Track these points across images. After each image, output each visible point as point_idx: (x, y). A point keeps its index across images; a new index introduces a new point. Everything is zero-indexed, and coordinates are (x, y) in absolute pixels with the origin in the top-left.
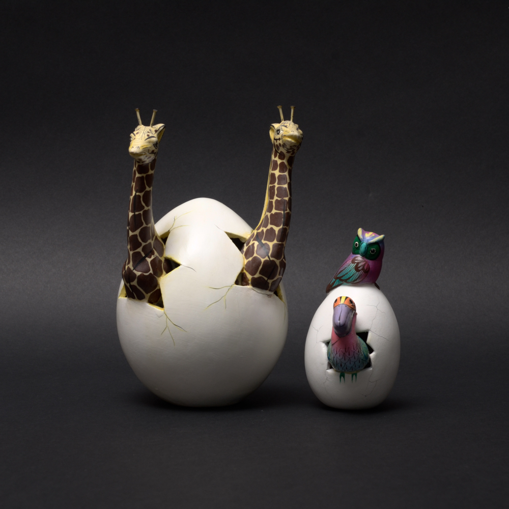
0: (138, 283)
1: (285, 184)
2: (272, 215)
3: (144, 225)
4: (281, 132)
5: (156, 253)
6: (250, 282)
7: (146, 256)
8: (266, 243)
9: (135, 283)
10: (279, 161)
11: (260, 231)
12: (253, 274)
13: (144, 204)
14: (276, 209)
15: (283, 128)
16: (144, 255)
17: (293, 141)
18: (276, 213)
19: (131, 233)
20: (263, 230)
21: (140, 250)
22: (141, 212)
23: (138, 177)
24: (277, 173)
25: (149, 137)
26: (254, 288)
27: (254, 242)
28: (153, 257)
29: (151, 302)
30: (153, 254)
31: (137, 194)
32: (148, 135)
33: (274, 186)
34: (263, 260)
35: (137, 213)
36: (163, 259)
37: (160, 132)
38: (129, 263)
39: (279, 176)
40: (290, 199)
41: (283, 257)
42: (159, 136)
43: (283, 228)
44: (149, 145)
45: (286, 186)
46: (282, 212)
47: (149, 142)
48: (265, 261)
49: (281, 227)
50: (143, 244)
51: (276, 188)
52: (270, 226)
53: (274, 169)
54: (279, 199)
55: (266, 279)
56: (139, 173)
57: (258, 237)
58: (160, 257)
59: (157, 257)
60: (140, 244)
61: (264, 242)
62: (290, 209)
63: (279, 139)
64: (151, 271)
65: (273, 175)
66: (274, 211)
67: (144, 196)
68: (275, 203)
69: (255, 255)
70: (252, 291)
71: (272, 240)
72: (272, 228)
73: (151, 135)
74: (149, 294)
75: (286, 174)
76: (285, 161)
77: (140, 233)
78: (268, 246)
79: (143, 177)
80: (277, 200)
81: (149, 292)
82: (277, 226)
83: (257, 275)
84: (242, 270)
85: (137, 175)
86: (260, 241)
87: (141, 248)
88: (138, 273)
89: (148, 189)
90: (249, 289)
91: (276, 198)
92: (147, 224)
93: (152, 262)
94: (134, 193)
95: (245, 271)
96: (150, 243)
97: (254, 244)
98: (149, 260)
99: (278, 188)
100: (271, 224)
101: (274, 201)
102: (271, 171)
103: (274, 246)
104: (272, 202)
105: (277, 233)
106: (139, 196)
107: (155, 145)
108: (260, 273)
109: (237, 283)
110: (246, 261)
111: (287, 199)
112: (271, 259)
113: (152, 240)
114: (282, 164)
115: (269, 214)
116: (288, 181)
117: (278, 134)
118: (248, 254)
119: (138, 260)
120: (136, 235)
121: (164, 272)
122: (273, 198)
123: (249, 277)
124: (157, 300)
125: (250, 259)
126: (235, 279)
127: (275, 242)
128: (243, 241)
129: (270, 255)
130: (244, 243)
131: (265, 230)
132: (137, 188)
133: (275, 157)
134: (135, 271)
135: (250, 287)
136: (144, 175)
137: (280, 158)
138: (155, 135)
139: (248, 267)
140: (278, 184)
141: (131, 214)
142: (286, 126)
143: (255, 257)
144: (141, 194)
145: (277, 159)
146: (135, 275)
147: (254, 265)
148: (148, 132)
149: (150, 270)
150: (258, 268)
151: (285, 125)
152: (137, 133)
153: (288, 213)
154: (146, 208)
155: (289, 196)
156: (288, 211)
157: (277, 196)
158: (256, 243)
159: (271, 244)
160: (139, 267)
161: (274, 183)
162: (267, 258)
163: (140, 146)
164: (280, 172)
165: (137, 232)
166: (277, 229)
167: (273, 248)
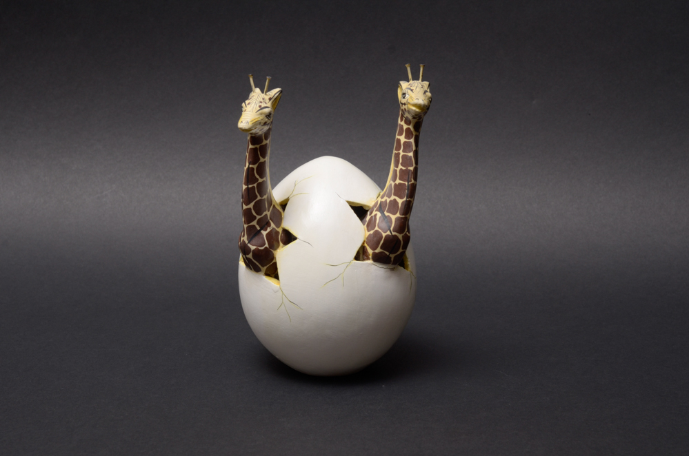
0: (253, 256)
1: (410, 152)
2: (395, 185)
3: (259, 198)
4: (407, 96)
5: (273, 225)
6: (370, 257)
7: (262, 229)
8: (389, 216)
9: (250, 256)
10: (405, 127)
11: (383, 200)
12: (374, 248)
13: (257, 177)
14: (400, 179)
15: (409, 91)
16: (258, 228)
17: (417, 110)
18: (400, 184)
19: (245, 207)
20: (386, 200)
21: (254, 223)
22: (255, 185)
23: (251, 149)
24: (403, 139)
25: (261, 108)
26: (375, 263)
27: (377, 212)
28: (269, 230)
29: (267, 274)
30: (269, 225)
31: (250, 166)
32: (260, 106)
33: (399, 154)
34: (384, 235)
35: (250, 186)
36: (280, 230)
37: (275, 99)
38: (244, 236)
39: (405, 143)
40: (416, 169)
41: (406, 230)
42: (273, 105)
43: (406, 201)
44: (261, 118)
45: (411, 154)
46: (406, 183)
47: (261, 114)
48: (386, 236)
49: (405, 199)
50: (258, 217)
51: (401, 156)
52: (393, 197)
53: (401, 134)
54: (404, 168)
55: (388, 253)
56: (252, 144)
57: (381, 208)
58: (277, 229)
59: (273, 228)
60: (255, 218)
61: (386, 214)
62: (415, 179)
63: (405, 104)
64: (267, 245)
65: (399, 141)
66: (398, 181)
67: (257, 168)
68: (400, 172)
69: (377, 228)
70: (373, 266)
71: (394, 213)
72: (395, 200)
73: (263, 105)
74: (265, 268)
75: (412, 140)
76: (411, 127)
77: (254, 206)
78: (391, 219)
79: (256, 148)
80: (401, 169)
81: (266, 265)
82: (401, 198)
83: (378, 250)
84: (363, 243)
85: (251, 146)
86: (382, 213)
87: (256, 221)
88: (253, 248)
89: (262, 160)
90: (370, 264)
91: (400, 167)
92: (261, 196)
93: (267, 235)
94: (247, 164)
95: (366, 245)
96: (266, 215)
97: (376, 215)
98: (264, 233)
99: (403, 156)
100: (395, 195)
101: (398, 170)
102: (397, 137)
103: (397, 219)
104: (396, 170)
105: (400, 205)
106: (253, 169)
107: (268, 116)
108: (381, 248)
109: (357, 258)
110: (368, 234)
111: (411, 168)
112: (394, 233)
113: (269, 211)
114: (408, 130)
115: (393, 184)
116: (414, 148)
117: (404, 98)
118: (370, 226)
119: (253, 233)
120: (250, 209)
121: (281, 244)
122: (397, 167)
123: (370, 251)
124: (273, 272)
125: (372, 232)
126: (354, 254)
127: (398, 215)
128: (367, 209)
129: (392, 229)
130: (367, 211)
131: (388, 200)
132: (250, 160)
133: (402, 120)
134: (249, 245)
135: (370, 262)
136: (258, 146)
137: (406, 123)
138: (269, 104)
139: (369, 240)
140: (403, 151)
141: (244, 187)
142: (412, 90)
143: (376, 231)
144: (255, 167)
145: (403, 123)
146: (250, 249)
147: (375, 239)
148: (261, 102)
149: (265, 244)
150: (379, 243)
151: (412, 88)
152: (249, 104)
153: (413, 184)
154: (260, 180)
155: (414, 165)
156: (413, 181)
157: (401, 165)
158: (379, 215)
159: (393, 217)
160: (254, 241)
161: (399, 150)
162: (388, 233)
163: (249, 120)
164: (406, 138)
165: (251, 206)
166: (400, 201)
167: (395, 222)
